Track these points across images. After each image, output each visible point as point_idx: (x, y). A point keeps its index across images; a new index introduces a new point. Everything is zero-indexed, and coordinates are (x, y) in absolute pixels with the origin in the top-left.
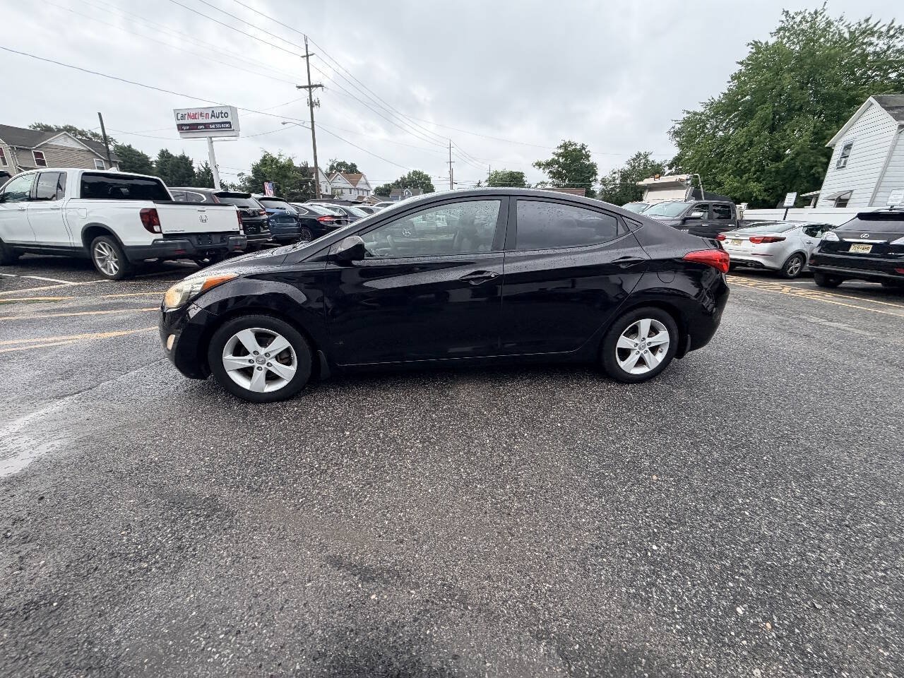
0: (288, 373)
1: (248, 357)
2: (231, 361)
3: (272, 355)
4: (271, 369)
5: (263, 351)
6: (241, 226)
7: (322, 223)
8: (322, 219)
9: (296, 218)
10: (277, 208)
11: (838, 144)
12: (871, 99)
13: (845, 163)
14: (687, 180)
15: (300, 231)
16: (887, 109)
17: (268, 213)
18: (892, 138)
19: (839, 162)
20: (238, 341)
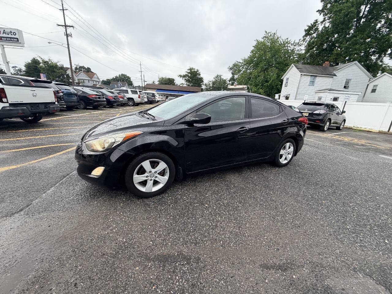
0: (164, 180)
1: (146, 175)
2: (137, 178)
3: (158, 172)
4: (157, 179)
5: (153, 171)
6: (56, 99)
7: (91, 98)
8: (91, 96)
9: (76, 95)
10: (66, 90)
11: (285, 78)
12: (293, 65)
13: (287, 85)
14: (246, 87)
15: (78, 102)
16: (298, 69)
17: (62, 92)
18: (299, 78)
19: (285, 84)
20: (142, 167)
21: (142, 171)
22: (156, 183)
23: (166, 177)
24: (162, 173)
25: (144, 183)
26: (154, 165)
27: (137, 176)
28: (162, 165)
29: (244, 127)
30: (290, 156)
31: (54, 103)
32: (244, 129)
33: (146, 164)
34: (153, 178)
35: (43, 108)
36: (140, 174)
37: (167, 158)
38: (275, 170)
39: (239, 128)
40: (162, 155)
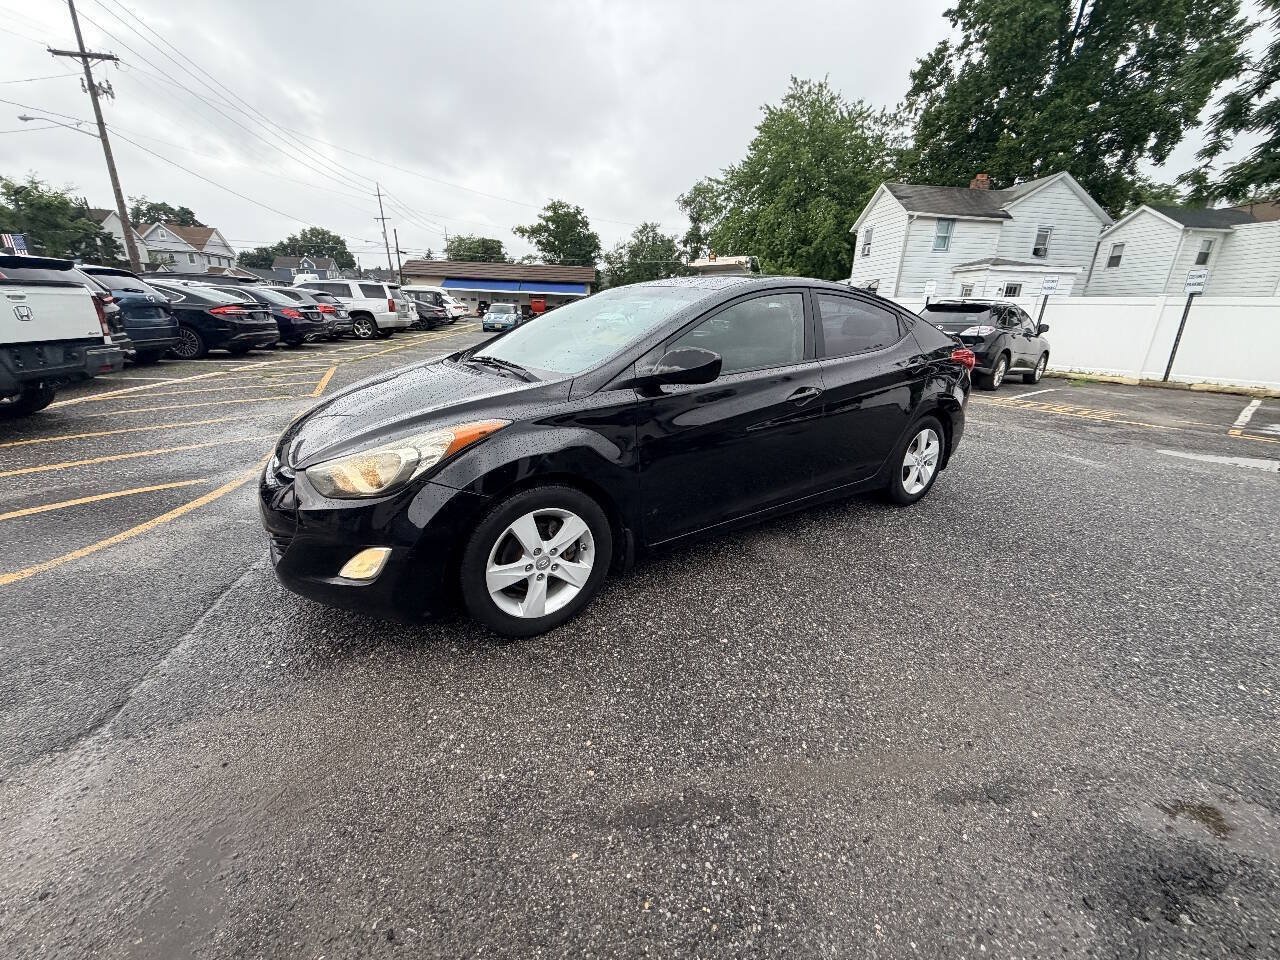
0: (578, 574)
1: (524, 561)
2: (499, 575)
3: (560, 551)
4: (558, 573)
5: (547, 546)
6: (106, 327)
7: (219, 317)
8: (220, 310)
9: (166, 307)
10: (126, 290)
11: (860, 228)
12: (882, 185)
13: (869, 251)
14: (747, 262)
15: (175, 332)
16: (899, 198)
17: (116, 300)
18: (904, 228)
19: (864, 249)
20: (511, 537)
21: (512, 551)
22: (555, 584)
23: (586, 564)
24: (573, 554)
25: (518, 591)
26: (548, 527)
27: (497, 568)
28: (574, 527)
29: (807, 388)
30: (930, 470)
31: (100, 340)
32: (807, 393)
33: (525, 528)
34: (547, 572)
35: (61, 360)
36: (503, 560)
37: (587, 501)
38: (892, 517)
39: (794, 391)
40: (574, 493)
